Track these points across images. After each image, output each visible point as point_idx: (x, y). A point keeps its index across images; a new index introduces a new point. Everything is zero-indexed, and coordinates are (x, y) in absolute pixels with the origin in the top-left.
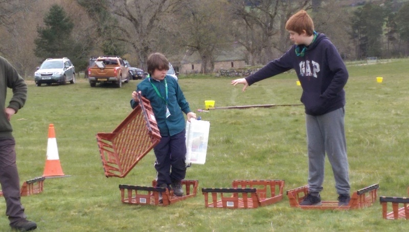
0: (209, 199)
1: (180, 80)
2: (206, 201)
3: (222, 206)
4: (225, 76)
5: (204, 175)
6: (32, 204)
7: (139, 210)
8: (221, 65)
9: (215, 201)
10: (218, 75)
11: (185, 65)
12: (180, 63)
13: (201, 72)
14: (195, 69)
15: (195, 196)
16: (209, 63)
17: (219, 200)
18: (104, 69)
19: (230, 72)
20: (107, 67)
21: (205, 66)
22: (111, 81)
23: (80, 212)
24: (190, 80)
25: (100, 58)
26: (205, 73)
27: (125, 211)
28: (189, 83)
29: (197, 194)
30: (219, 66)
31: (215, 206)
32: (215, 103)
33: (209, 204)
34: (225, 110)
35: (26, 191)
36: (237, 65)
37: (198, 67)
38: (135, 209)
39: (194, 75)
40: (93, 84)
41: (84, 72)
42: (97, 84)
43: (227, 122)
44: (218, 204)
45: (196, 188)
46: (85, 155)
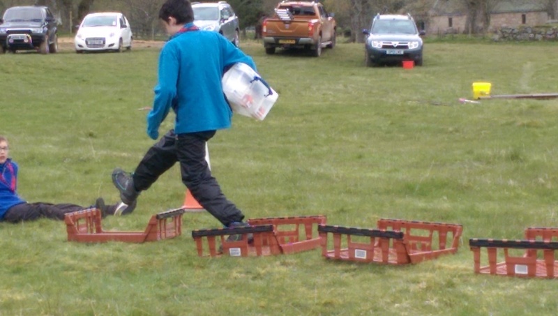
0: (481, 258)
1: (427, 46)
2: (477, 262)
3: (506, 273)
4: (509, 40)
5: (472, 216)
6: (165, 256)
7: (354, 273)
8: (503, 19)
9: (493, 263)
10: (497, 37)
11: (436, 19)
12: (426, 15)
13: (466, 32)
14: (455, 26)
15: (454, 252)
16: (480, 15)
17: (501, 261)
18: (290, 22)
19: (519, 33)
20: (295, 20)
21: (472, 20)
22: (302, 45)
23: (248, 272)
24: (446, 46)
25: (283, 3)
26: (473, 32)
27: (328, 275)
28: (443, 50)
29: (459, 250)
30: (498, 22)
31: (493, 272)
32: (492, 87)
33: (481, 267)
34: (509, 101)
35: (156, 232)
36: (532, 20)
37: (461, 23)
38: (346, 271)
39: (451, 36)
40: (271, 50)
41: (254, 27)
42: (278, 49)
43: (513, 122)
44: (498, 268)
45: (457, 238)
46: (256, 174)
